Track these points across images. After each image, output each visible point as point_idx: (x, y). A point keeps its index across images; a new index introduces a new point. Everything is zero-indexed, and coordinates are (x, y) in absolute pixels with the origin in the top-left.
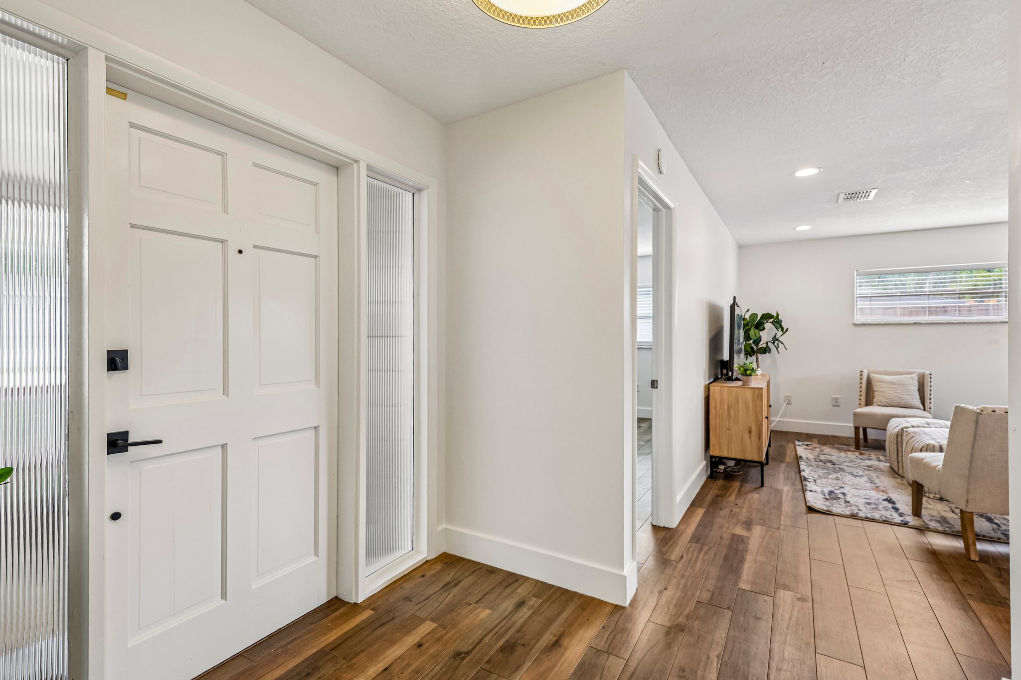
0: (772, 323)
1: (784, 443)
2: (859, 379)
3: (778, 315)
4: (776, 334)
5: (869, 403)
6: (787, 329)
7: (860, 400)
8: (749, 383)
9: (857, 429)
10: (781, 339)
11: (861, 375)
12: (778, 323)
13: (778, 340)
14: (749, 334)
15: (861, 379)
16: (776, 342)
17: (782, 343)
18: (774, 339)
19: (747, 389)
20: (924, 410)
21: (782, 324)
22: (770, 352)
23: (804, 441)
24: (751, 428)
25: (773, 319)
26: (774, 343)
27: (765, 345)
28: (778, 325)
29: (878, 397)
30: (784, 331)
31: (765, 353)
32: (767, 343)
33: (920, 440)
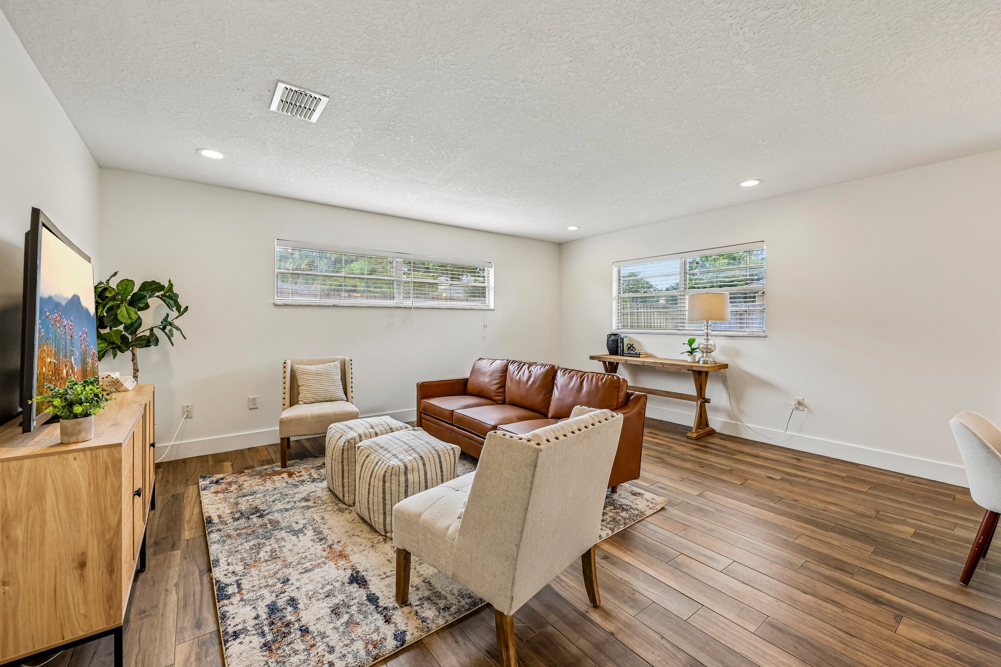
0: (161, 298)
1: (179, 489)
2: (282, 372)
3: (171, 285)
4: (168, 314)
5: (294, 401)
6: (187, 307)
7: (284, 399)
8: (82, 436)
9: (282, 439)
10: (176, 323)
11: (285, 367)
12: (170, 297)
13: (171, 324)
14: (116, 315)
15: (285, 372)
16: (168, 328)
17: (178, 329)
18: (165, 323)
19: (71, 457)
20: (347, 401)
21: (178, 300)
22: (157, 344)
23: (211, 474)
24: (84, 554)
25: (162, 292)
26: (164, 329)
27: (147, 333)
28: (172, 302)
29: (304, 393)
30: (182, 311)
31: (148, 346)
32: (152, 330)
33: (379, 460)
